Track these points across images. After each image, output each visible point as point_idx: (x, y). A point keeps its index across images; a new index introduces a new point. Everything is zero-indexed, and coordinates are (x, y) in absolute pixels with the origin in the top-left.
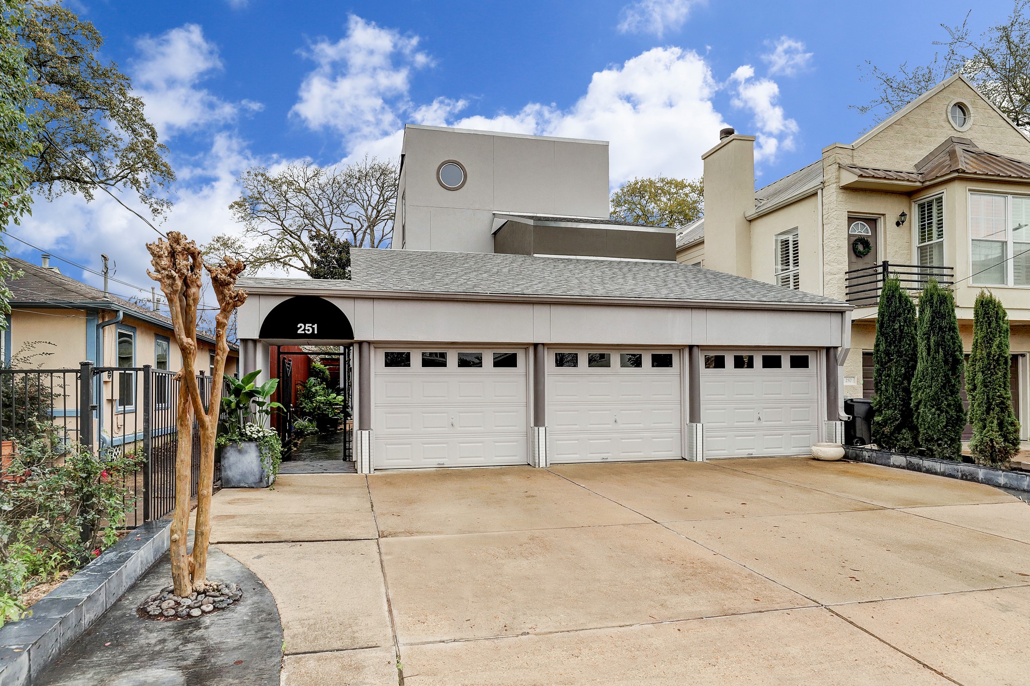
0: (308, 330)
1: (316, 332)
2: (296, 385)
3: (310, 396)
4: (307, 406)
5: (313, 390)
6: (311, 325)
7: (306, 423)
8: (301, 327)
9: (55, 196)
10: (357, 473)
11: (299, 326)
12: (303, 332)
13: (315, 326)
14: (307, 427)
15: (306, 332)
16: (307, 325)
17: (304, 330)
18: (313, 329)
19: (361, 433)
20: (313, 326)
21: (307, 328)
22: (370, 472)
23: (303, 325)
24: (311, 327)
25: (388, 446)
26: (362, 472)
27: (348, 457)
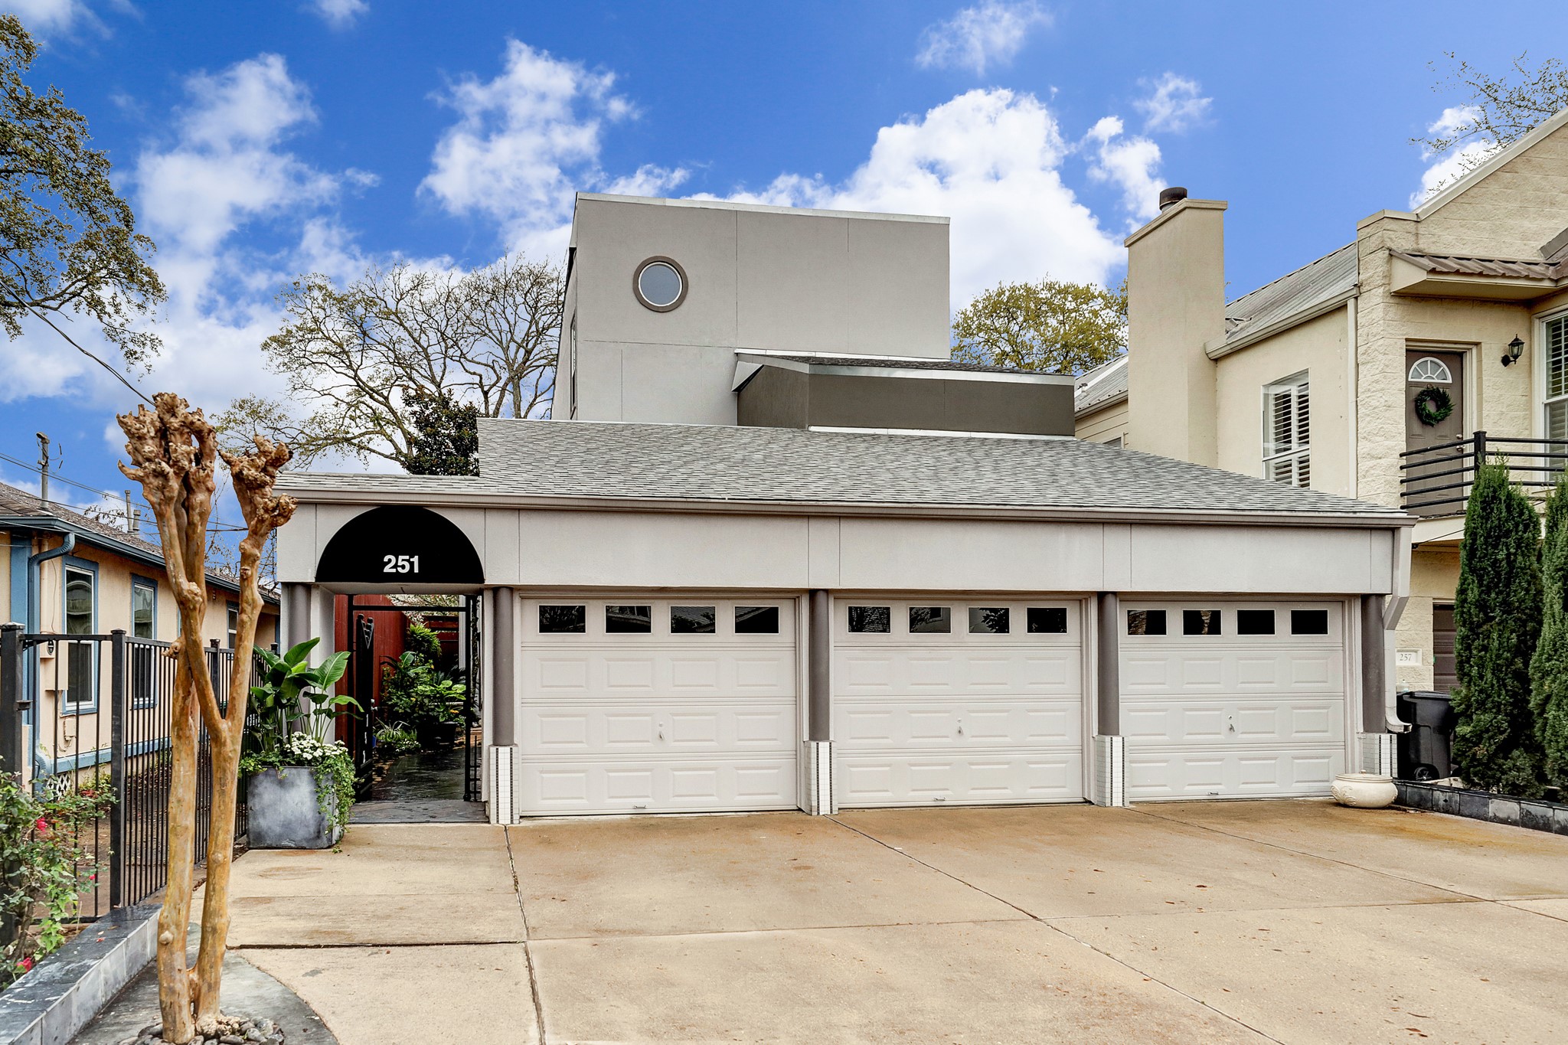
0: (403, 567)
1: (416, 570)
2: (381, 664)
3: (406, 684)
4: (401, 702)
5: (412, 673)
6: (407, 557)
7: (399, 733)
8: (390, 561)
10: (489, 822)
11: (386, 559)
12: (394, 570)
13: (415, 559)
14: (399, 740)
15: (400, 569)
16: (401, 558)
17: (396, 566)
18: (412, 564)
19: (497, 752)
20: (412, 560)
21: (400, 563)
22: (512, 822)
23: (393, 558)
24: (408, 561)
25: (544, 775)
26: (498, 821)
27: (472, 795)
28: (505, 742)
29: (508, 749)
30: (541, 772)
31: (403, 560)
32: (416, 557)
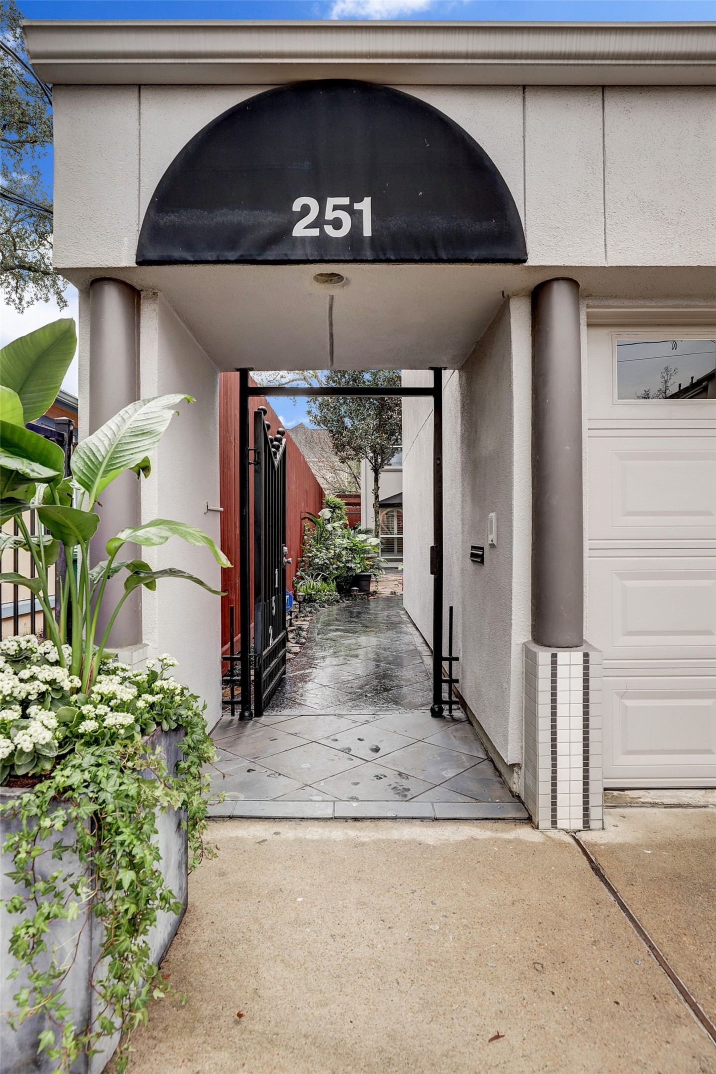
0: (337, 224)
1: (367, 232)
2: (302, 519)
3: (323, 539)
5: (329, 527)
6: (345, 201)
7: (319, 584)
8: (306, 210)
9: (25, 305)
10: (530, 820)
11: (297, 206)
12: (315, 232)
13: (365, 206)
14: (319, 591)
15: (329, 230)
16: (331, 202)
17: (319, 223)
18: (356, 216)
19: (554, 662)
20: (357, 206)
21: (330, 215)
22: (586, 825)
23: (313, 203)
24: (349, 209)
25: (629, 703)
26: (554, 823)
27: (446, 707)
28: (568, 637)
29: (577, 656)
30: (623, 696)
31: (336, 208)
32: (367, 201)
